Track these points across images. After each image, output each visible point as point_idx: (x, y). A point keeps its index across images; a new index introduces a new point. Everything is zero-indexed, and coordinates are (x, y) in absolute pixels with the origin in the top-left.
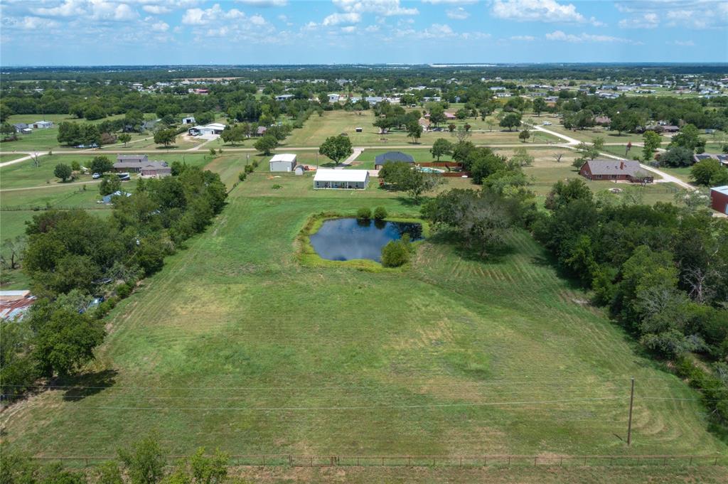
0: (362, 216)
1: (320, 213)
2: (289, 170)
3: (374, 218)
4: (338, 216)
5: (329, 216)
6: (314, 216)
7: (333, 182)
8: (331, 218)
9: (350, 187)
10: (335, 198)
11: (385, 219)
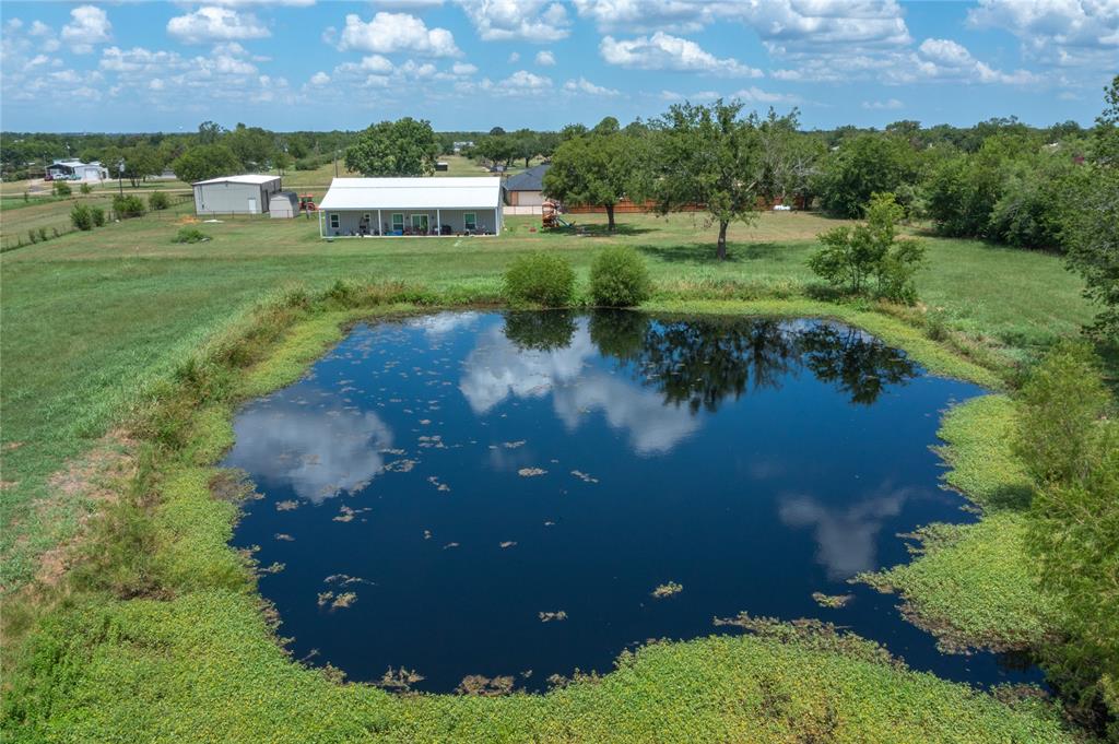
0: (533, 296)
1: (329, 287)
2: (254, 207)
3: (590, 301)
4: (417, 300)
5: (376, 301)
6: (296, 301)
7: (386, 212)
8: (383, 309)
9: (447, 230)
10: (398, 255)
11: (644, 307)
